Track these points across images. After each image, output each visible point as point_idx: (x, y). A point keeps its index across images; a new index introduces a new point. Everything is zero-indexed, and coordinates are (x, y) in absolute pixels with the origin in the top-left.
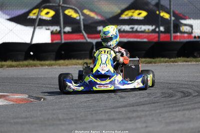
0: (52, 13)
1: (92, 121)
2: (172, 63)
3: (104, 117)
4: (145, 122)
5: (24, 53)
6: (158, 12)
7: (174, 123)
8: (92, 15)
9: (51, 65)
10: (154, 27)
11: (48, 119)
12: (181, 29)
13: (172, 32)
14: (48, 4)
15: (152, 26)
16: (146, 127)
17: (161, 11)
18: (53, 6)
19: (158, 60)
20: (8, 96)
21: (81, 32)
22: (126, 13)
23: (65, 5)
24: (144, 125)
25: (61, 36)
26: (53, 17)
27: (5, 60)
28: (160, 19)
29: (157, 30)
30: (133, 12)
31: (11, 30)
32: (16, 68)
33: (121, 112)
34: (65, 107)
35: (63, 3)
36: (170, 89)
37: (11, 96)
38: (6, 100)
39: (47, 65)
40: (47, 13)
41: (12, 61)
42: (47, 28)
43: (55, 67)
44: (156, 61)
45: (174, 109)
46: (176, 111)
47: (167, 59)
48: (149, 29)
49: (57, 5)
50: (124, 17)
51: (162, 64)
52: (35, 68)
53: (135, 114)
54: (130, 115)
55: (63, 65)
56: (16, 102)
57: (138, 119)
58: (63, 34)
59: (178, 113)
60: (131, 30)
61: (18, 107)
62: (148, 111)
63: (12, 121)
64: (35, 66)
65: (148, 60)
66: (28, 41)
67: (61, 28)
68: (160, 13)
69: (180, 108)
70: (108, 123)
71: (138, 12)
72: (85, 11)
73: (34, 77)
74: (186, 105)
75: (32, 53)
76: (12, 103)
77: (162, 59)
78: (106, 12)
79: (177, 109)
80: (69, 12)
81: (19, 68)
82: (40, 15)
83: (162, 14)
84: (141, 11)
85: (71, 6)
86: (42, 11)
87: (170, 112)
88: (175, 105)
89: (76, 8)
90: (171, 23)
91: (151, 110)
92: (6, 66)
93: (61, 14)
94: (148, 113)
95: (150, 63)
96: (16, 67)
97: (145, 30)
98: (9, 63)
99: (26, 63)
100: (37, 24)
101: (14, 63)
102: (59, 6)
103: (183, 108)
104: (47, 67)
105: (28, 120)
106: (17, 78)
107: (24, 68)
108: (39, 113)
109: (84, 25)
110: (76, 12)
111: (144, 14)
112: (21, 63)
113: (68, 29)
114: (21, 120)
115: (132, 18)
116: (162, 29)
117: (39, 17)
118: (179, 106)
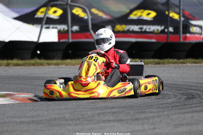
0: (60, 12)
1: (99, 122)
2: (180, 65)
3: (111, 118)
4: (153, 124)
5: (31, 52)
6: (167, 13)
7: (182, 125)
8: (100, 14)
9: (58, 64)
10: (163, 28)
11: (55, 119)
12: (191, 29)
13: (181, 32)
14: (56, 3)
15: (161, 26)
16: (154, 128)
17: (170, 11)
18: (61, 5)
19: (166, 61)
20: (14, 95)
21: (88, 31)
22: (135, 13)
23: (73, 4)
24: (152, 127)
25: (69, 35)
26: (61, 16)
27: (12, 59)
28: (169, 19)
29: (166, 30)
30: (142, 12)
31: (18, 28)
32: (22, 67)
33: (129, 113)
34: (72, 107)
35: (71, 2)
36: (179, 90)
37: (17, 95)
38: (12, 99)
39: (54, 64)
40: (55, 12)
41: (19, 60)
42: (55, 26)
43: (61, 66)
44: (164, 62)
45: (183, 111)
46: (184, 113)
47: (175, 60)
48: (158, 30)
49: (65, 3)
50: (133, 17)
51: (171, 65)
52: (41, 67)
53: (143, 116)
54: (138, 116)
55: (70, 64)
56: (22, 101)
57: (146, 121)
58: (70, 33)
59: (187, 115)
60: (139, 30)
61: (24, 106)
62: (156, 112)
63: (18, 120)
64: (42, 65)
65: (157, 60)
66: (35, 40)
67: (68, 26)
68: (169, 13)
69: (189, 110)
70: (116, 123)
71: (147, 12)
72: (94, 10)
73: (40, 76)
74: (195, 106)
75: (38, 52)
76: (18, 102)
77: (171, 60)
78: (114, 12)
79: (186, 111)
80: (77, 11)
81: (25, 67)
82: (48, 14)
83: (171, 15)
84: (149, 11)
85: (79, 5)
86: (49, 10)
87: (178, 113)
88: (183, 107)
89: (84, 7)
90: (180, 24)
91: (159, 112)
92: (12, 65)
93: (69, 13)
94: (156, 114)
95: (159, 63)
96: (23, 65)
97: (154, 30)
98: (15, 61)
99: (32, 61)
100: (44, 22)
101: (20, 62)
102: (67, 4)
103: (191, 110)
104: (53, 66)
105: (34, 119)
106: (24, 77)
107: (30, 67)
108: (46, 113)
109: (92, 25)
110: (84, 11)
111: (153, 14)
112: (28, 61)
113: (76, 28)
114: (27, 120)
115: (141, 18)
116: (171, 29)
117: (47, 16)
118: (187, 108)
